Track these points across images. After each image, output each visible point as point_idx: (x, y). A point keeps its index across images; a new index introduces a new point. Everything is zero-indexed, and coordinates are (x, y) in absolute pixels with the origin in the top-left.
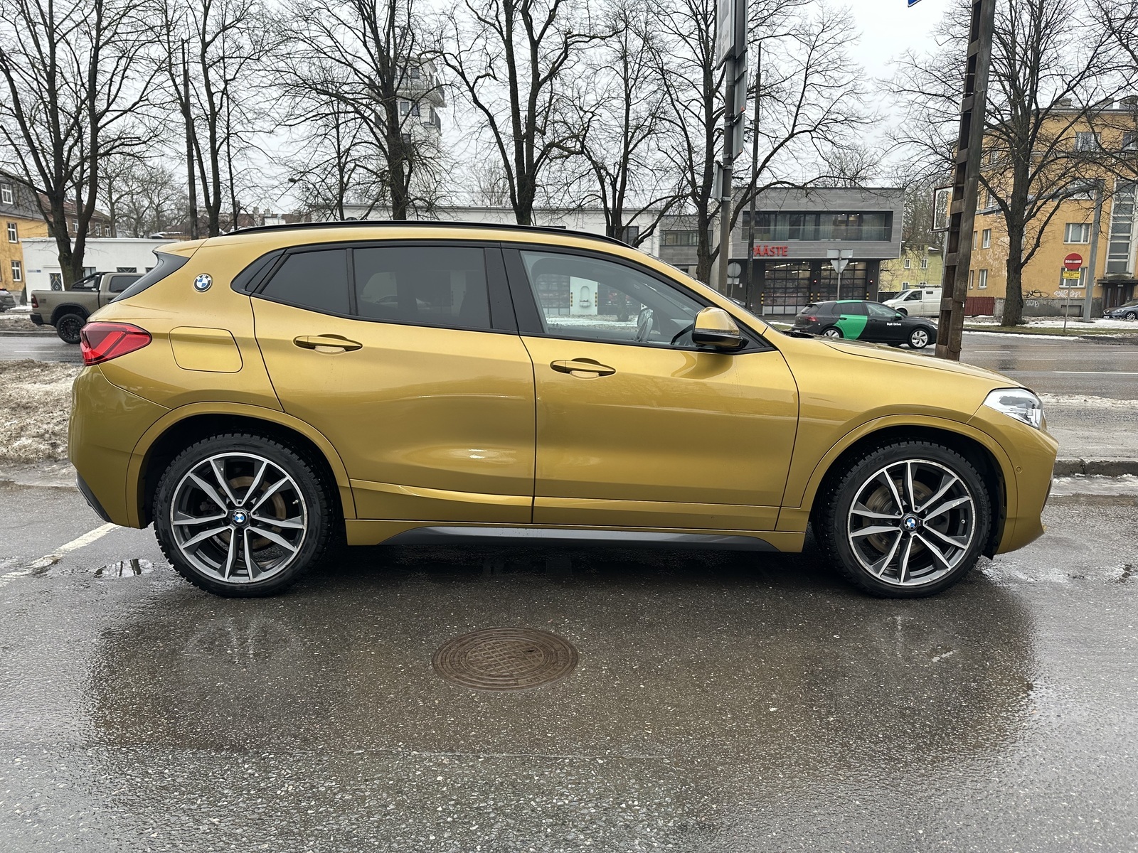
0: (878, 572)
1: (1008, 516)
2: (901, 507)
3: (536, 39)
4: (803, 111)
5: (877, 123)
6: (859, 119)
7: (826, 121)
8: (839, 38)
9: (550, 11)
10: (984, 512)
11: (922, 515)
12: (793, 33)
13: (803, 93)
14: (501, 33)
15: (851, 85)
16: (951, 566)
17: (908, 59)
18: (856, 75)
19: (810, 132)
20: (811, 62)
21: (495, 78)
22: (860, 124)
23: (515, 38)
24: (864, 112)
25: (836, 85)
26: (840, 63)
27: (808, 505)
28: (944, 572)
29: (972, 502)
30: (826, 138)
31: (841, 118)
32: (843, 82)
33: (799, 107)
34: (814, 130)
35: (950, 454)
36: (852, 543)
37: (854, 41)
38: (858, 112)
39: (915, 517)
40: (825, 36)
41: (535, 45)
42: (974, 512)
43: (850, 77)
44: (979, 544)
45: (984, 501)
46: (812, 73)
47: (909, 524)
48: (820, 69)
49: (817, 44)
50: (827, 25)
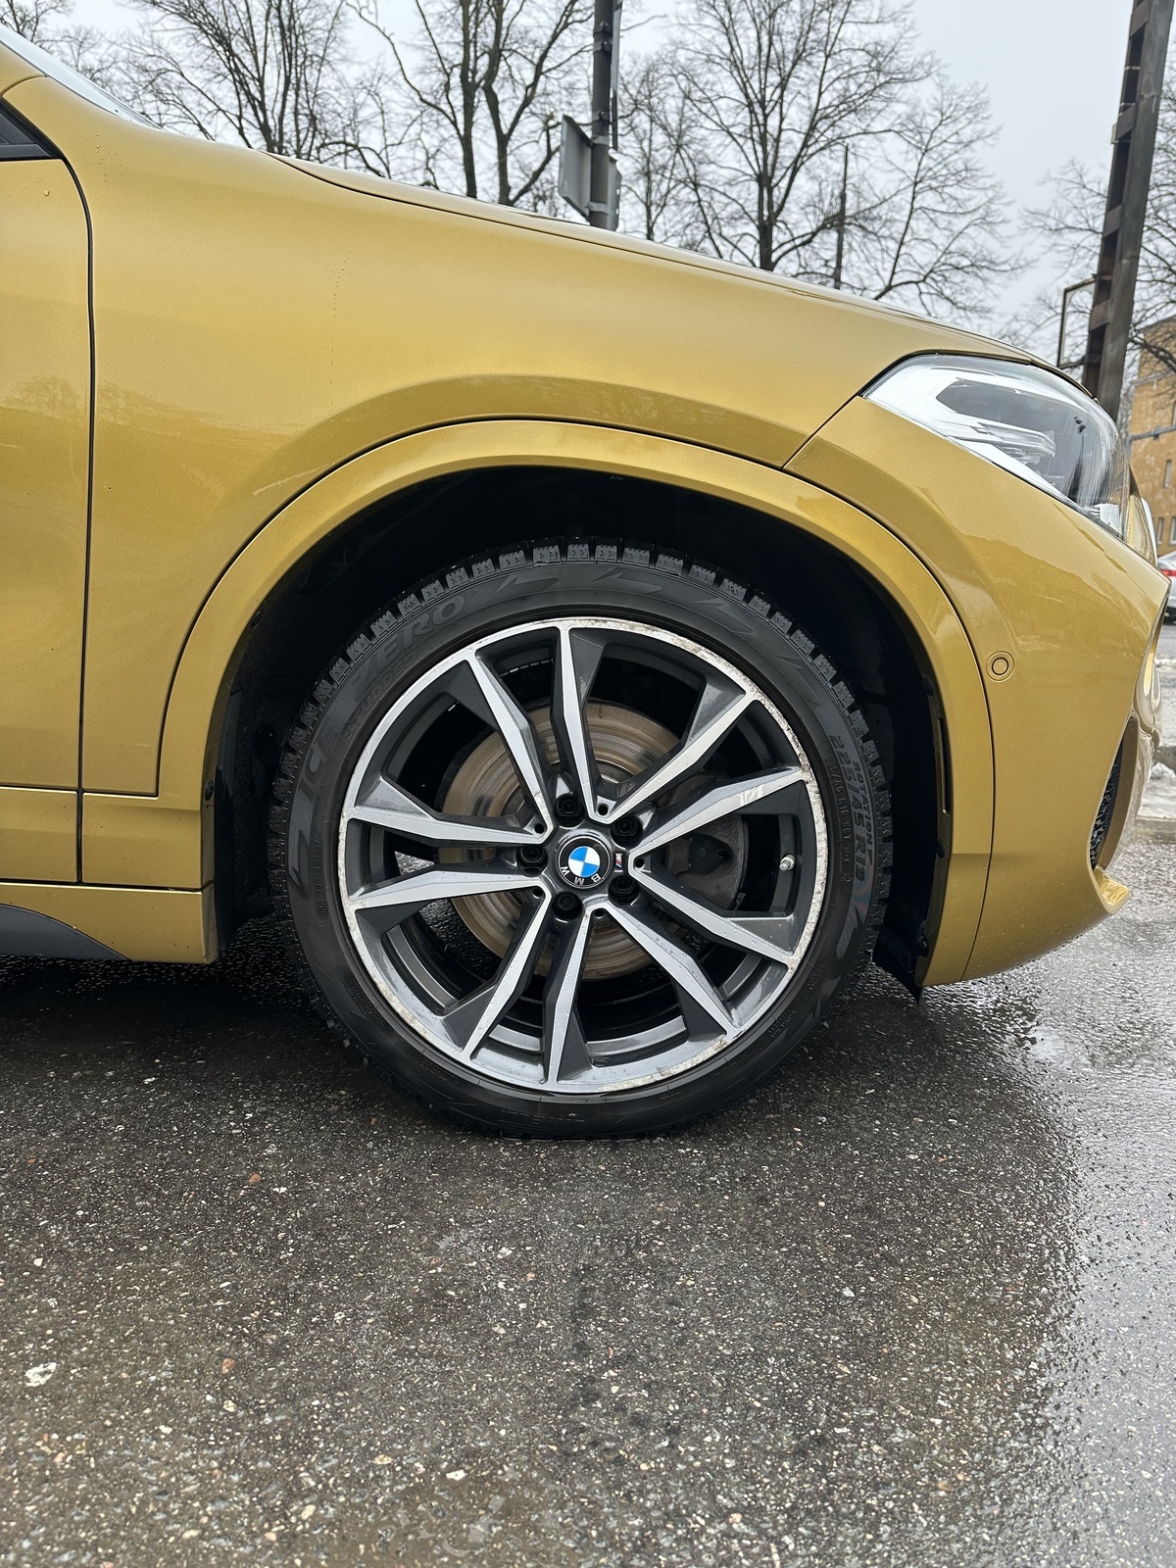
0: (461, 1043)
1: (958, 847)
2: (540, 801)
3: (505, 131)
4: (908, 251)
5: (1019, 271)
6: (992, 265)
7: (943, 268)
8: (967, 134)
9: (527, 88)
10: (861, 831)
11: (628, 831)
12: (897, 128)
13: (908, 223)
14: (454, 123)
15: (981, 211)
16: (737, 1023)
17: (1071, 176)
18: (990, 194)
19: (917, 283)
20: (922, 174)
21: (437, 188)
22: (994, 274)
23: (475, 133)
24: (1000, 253)
25: (960, 210)
26: (965, 176)
27: (186, 783)
28: (707, 1049)
29: (812, 789)
30: (940, 294)
31: (965, 262)
32: (971, 205)
33: (902, 243)
34: (924, 281)
35: (728, 600)
36: (356, 934)
37: (989, 141)
38: (990, 253)
39: (603, 839)
40: (944, 132)
41: (503, 141)
42: (820, 827)
43: (980, 198)
44: (842, 947)
45: (864, 785)
46: (923, 190)
47: (576, 866)
48: (934, 184)
49: (932, 144)
50: (948, 114)
